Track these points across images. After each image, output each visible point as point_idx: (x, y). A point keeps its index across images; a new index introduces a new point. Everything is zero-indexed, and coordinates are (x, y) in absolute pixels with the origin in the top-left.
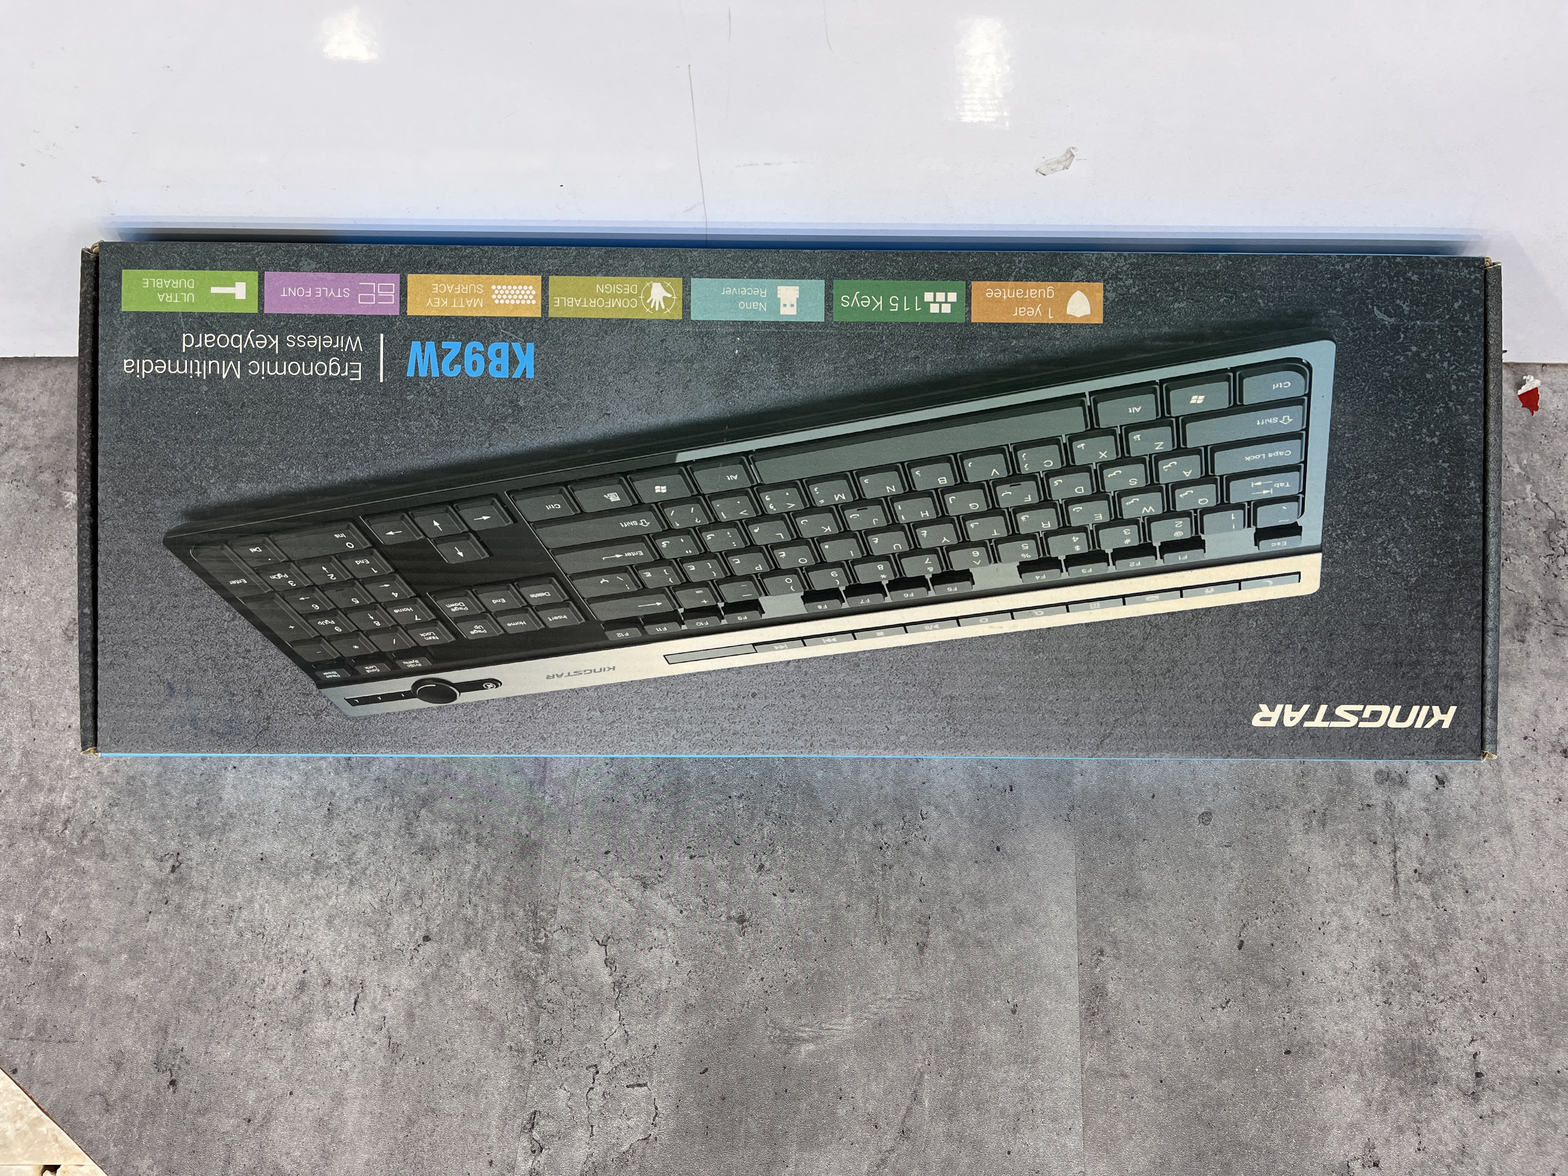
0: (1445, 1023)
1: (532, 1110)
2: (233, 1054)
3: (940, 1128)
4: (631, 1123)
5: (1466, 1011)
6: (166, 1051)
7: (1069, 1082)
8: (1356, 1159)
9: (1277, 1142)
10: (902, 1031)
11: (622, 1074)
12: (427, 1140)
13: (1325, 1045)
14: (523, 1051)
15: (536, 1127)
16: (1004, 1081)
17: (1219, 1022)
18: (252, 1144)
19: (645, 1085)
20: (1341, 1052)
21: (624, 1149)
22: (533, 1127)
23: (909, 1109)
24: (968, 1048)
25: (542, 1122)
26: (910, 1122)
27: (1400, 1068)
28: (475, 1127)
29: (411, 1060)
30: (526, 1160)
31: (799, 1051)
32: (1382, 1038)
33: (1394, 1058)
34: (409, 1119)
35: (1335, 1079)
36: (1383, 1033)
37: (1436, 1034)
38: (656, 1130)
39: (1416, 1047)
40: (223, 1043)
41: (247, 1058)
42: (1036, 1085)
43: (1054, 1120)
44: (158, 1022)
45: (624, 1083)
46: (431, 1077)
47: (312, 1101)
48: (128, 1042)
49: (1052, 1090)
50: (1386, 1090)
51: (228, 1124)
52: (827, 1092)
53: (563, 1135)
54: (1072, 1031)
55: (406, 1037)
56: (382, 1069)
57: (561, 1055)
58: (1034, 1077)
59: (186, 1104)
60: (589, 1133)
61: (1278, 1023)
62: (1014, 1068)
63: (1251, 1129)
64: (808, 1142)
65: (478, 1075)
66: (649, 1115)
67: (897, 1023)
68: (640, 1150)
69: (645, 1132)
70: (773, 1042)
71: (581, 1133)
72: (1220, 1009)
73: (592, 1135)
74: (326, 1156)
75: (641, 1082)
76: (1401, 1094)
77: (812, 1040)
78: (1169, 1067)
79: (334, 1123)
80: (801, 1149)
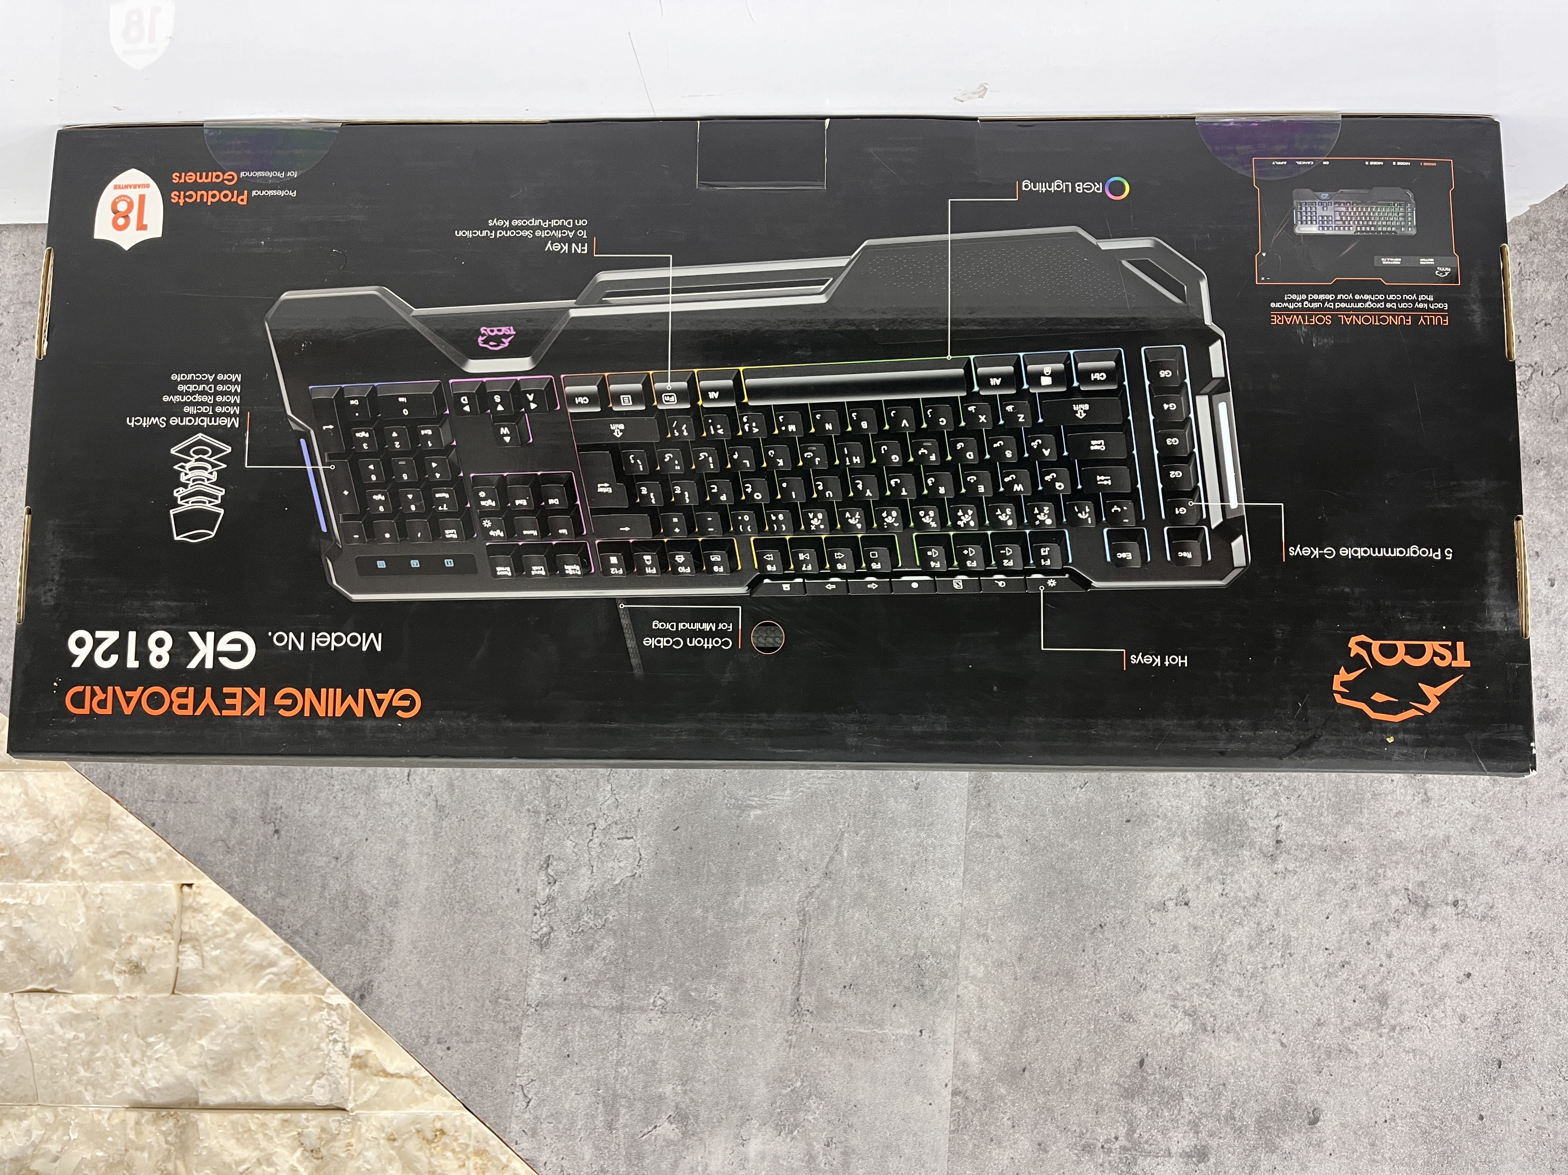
0: (1256, 802)
1: (547, 854)
2: (321, 811)
3: (856, 871)
4: (621, 864)
5: (1276, 793)
6: (269, 809)
7: (956, 841)
8: (1171, 899)
9: (1111, 885)
10: (829, 802)
11: (614, 829)
12: (470, 873)
13: (1158, 816)
14: (539, 812)
15: (550, 866)
16: (905, 839)
17: (1077, 798)
18: (341, 875)
19: (632, 838)
20: (1171, 822)
21: (617, 882)
22: (548, 866)
23: (832, 858)
24: (879, 815)
25: (555, 863)
26: (832, 867)
27: (1215, 835)
28: (506, 866)
29: (454, 818)
30: (544, 889)
31: (749, 815)
32: (1204, 812)
33: (1211, 826)
34: (456, 858)
35: (1162, 841)
36: (1206, 808)
37: (1248, 810)
38: (641, 870)
39: (1230, 819)
40: (312, 803)
41: (331, 814)
42: (930, 842)
43: (942, 867)
44: (261, 787)
45: (616, 837)
46: (471, 830)
47: (383, 846)
48: (239, 803)
49: (942, 846)
50: (1202, 850)
51: (321, 861)
52: (770, 845)
53: (572, 872)
54: (961, 804)
55: (449, 801)
56: (433, 824)
57: (567, 816)
58: (928, 836)
59: (289, 847)
60: (590, 872)
61: (1124, 799)
62: (914, 830)
63: (1092, 876)
64: (755, 879)
65: (505, 829)
66: (635, 859)
67: (826, 796)
68: (628, 884)
69: (632, 871)
70: (729, 808)
71: (584, 870)
72: (1078, 789)
73: (592, 872)
74: (397, 884)
75: (628, 836)
76: (1213, 854)
77: (760, 807)
78: (1035, 830)
79: (400, 861)
80: (748, 885)
